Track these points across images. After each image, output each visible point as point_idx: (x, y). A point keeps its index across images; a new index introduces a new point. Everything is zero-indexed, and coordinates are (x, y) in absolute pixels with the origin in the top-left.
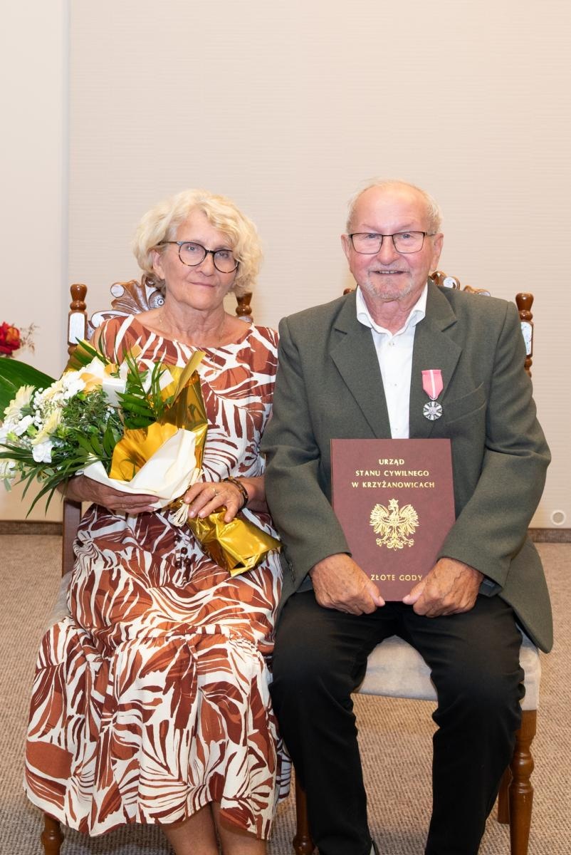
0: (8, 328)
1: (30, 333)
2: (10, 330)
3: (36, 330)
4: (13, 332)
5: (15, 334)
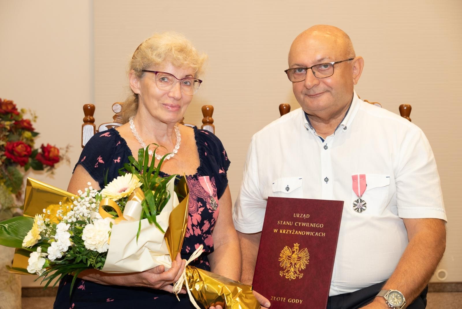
0: (51, 147)
1: (67, 151)
2: (52, 149)
3: (71, 149)
4: (55, 150)
5: (56, 152)
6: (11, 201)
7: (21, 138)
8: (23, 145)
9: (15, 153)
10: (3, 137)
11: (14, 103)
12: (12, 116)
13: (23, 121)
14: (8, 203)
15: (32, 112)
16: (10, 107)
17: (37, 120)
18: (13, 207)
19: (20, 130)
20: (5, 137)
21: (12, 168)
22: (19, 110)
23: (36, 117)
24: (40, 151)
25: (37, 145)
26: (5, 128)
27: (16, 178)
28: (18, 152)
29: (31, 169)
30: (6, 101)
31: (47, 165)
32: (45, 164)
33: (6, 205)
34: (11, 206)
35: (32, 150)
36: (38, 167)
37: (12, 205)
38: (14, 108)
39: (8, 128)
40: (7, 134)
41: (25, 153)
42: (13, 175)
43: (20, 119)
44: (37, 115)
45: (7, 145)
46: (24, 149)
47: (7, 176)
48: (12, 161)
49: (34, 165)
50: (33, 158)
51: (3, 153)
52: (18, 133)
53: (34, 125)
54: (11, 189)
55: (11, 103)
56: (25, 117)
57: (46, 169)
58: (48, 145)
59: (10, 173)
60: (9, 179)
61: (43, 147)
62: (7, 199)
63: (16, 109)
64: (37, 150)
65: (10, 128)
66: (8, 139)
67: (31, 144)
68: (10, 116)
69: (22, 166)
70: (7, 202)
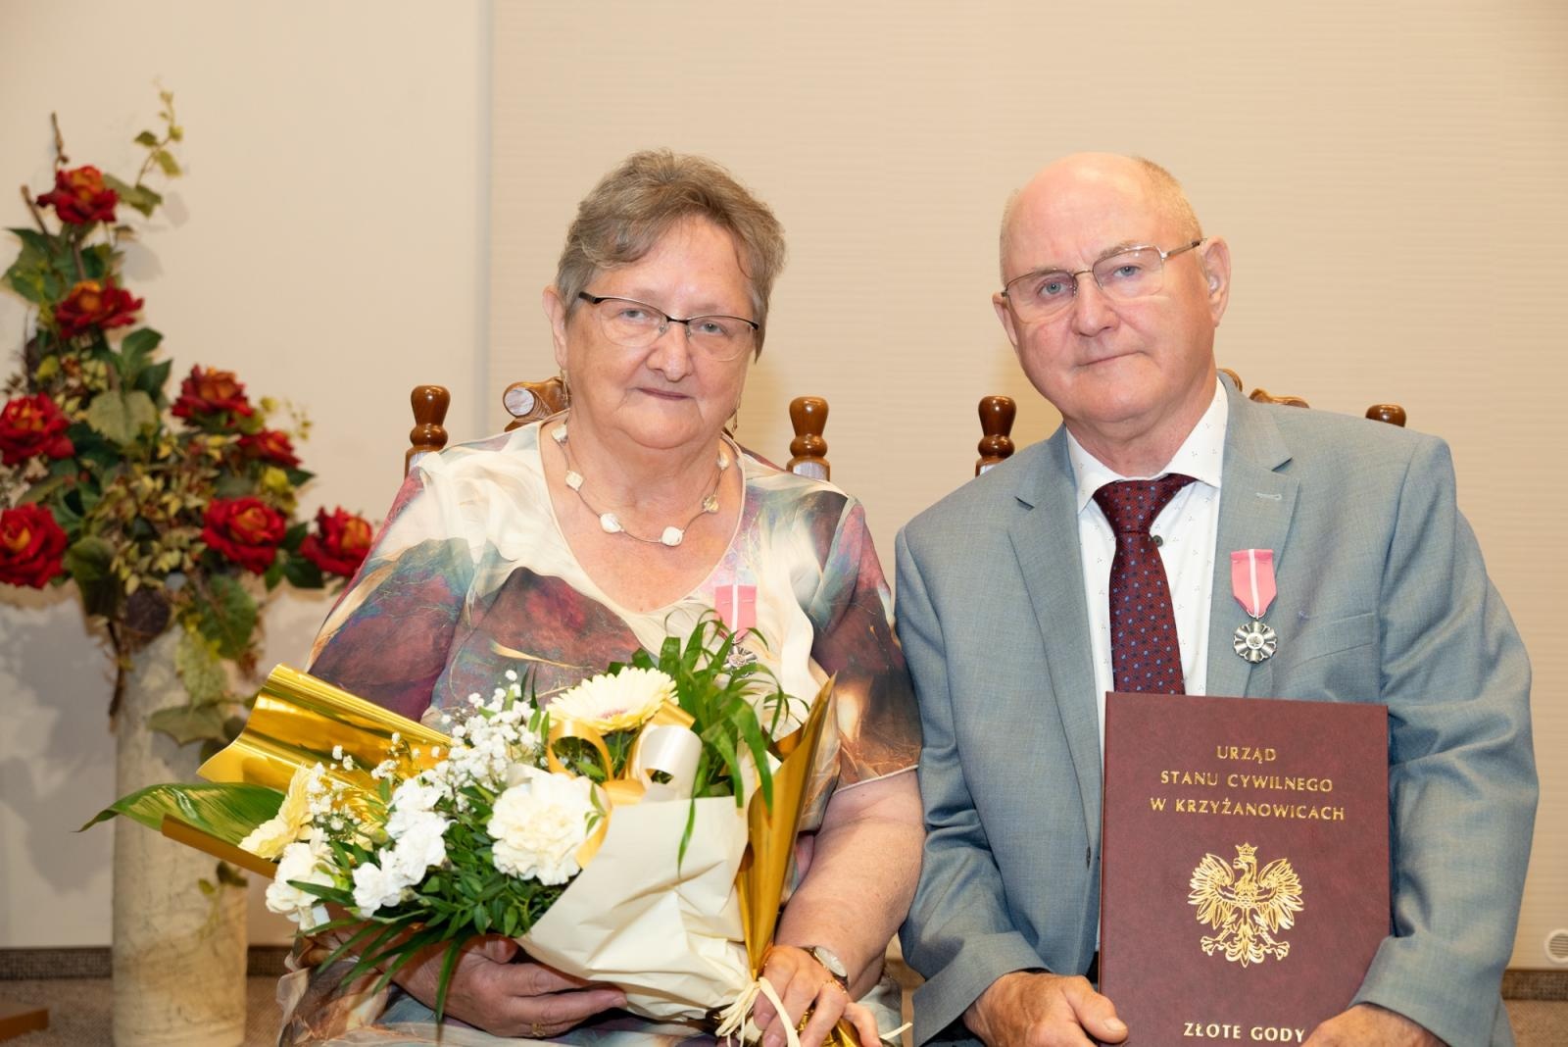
0: (347, 519)
2: (351, 525)
4: (358, 529)
5: (363, 533)
6: (217, 683)
7: (257, 489)
8: (258, 511)
9: (236, 536)
10: (198, 485)
11: (239, 380)
12: (230, 420)
13: (266, 436)
14: (209, 689)
15: (296, 410)
16: (225, 393)
17: (312, 433)
18: (227, 701)
19: (256, 463)
20: (207, 485)
21: (223, 581)
22: (254, 402)
23: (306, 425)
24: (313, 528)
25: (305, 510)
26: (209, 457)
27: (234, 612)
28: (241, 531)
29: (284, 583)
30: (213, 373)
31: (335, 574)
32: (327, 569)
33: (204, 694)
34: (217, 697)
35: (289, 524)
36: (308, 579)
37: (222, 694)
38: (238, 396)
39: (217, 455)
40: (213, 473)
41: (264, 534)
42: (228, 601)
43: (258, 430)
44: (309, 418)
45: (212, 507)
46: (263, 522)
47: (208, 603)
48: (225, 558)
49: (295, 572)
50: (291, 550)
51: (198, 532)
52: (248, 472)
53: (301, 450)
54: (217, 643)
55: (227, 380)
56: (273, 423)
57: (330, 586)
58: (338, 511)
59: (216, 595)
60: (215, 614)
61: (322, 517)
62: (206, 676)
63: (245, 399)
64: (304, 525)
65: (223, 454)
66: (214, 490)
67: (285, 507)
68: (223, 419)
69: (258, 573)
70: (205, 683)
